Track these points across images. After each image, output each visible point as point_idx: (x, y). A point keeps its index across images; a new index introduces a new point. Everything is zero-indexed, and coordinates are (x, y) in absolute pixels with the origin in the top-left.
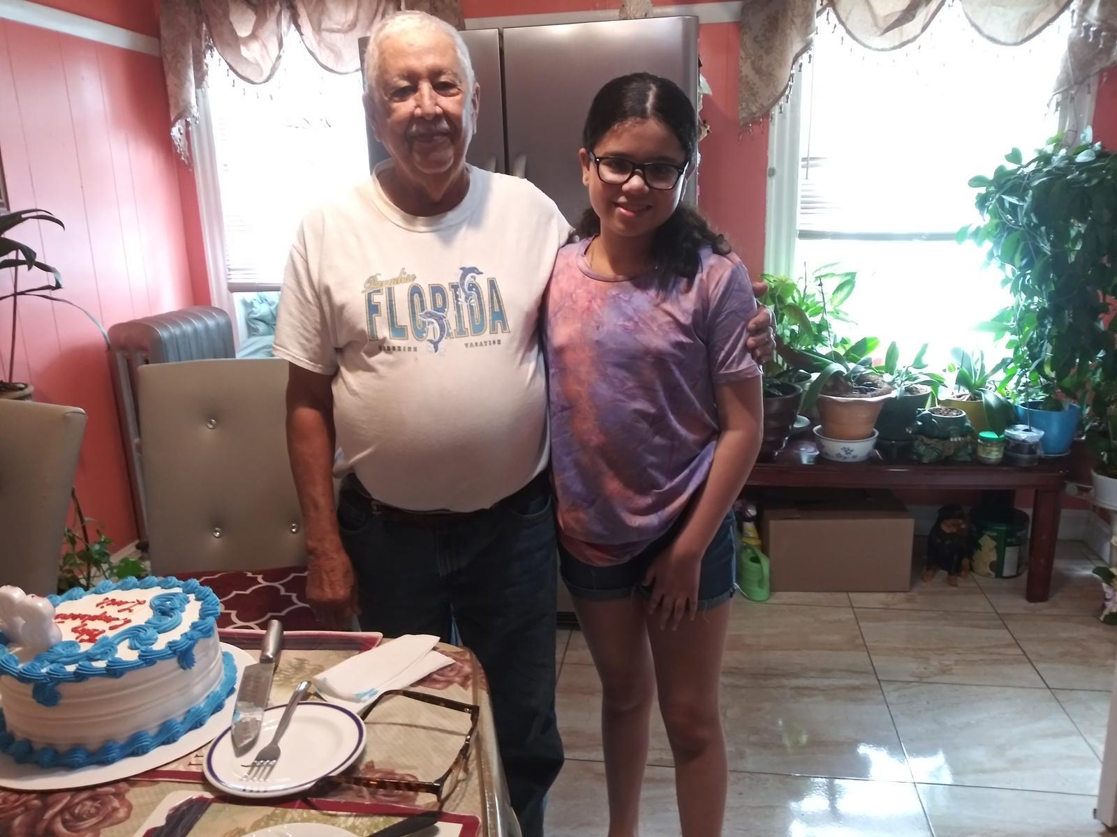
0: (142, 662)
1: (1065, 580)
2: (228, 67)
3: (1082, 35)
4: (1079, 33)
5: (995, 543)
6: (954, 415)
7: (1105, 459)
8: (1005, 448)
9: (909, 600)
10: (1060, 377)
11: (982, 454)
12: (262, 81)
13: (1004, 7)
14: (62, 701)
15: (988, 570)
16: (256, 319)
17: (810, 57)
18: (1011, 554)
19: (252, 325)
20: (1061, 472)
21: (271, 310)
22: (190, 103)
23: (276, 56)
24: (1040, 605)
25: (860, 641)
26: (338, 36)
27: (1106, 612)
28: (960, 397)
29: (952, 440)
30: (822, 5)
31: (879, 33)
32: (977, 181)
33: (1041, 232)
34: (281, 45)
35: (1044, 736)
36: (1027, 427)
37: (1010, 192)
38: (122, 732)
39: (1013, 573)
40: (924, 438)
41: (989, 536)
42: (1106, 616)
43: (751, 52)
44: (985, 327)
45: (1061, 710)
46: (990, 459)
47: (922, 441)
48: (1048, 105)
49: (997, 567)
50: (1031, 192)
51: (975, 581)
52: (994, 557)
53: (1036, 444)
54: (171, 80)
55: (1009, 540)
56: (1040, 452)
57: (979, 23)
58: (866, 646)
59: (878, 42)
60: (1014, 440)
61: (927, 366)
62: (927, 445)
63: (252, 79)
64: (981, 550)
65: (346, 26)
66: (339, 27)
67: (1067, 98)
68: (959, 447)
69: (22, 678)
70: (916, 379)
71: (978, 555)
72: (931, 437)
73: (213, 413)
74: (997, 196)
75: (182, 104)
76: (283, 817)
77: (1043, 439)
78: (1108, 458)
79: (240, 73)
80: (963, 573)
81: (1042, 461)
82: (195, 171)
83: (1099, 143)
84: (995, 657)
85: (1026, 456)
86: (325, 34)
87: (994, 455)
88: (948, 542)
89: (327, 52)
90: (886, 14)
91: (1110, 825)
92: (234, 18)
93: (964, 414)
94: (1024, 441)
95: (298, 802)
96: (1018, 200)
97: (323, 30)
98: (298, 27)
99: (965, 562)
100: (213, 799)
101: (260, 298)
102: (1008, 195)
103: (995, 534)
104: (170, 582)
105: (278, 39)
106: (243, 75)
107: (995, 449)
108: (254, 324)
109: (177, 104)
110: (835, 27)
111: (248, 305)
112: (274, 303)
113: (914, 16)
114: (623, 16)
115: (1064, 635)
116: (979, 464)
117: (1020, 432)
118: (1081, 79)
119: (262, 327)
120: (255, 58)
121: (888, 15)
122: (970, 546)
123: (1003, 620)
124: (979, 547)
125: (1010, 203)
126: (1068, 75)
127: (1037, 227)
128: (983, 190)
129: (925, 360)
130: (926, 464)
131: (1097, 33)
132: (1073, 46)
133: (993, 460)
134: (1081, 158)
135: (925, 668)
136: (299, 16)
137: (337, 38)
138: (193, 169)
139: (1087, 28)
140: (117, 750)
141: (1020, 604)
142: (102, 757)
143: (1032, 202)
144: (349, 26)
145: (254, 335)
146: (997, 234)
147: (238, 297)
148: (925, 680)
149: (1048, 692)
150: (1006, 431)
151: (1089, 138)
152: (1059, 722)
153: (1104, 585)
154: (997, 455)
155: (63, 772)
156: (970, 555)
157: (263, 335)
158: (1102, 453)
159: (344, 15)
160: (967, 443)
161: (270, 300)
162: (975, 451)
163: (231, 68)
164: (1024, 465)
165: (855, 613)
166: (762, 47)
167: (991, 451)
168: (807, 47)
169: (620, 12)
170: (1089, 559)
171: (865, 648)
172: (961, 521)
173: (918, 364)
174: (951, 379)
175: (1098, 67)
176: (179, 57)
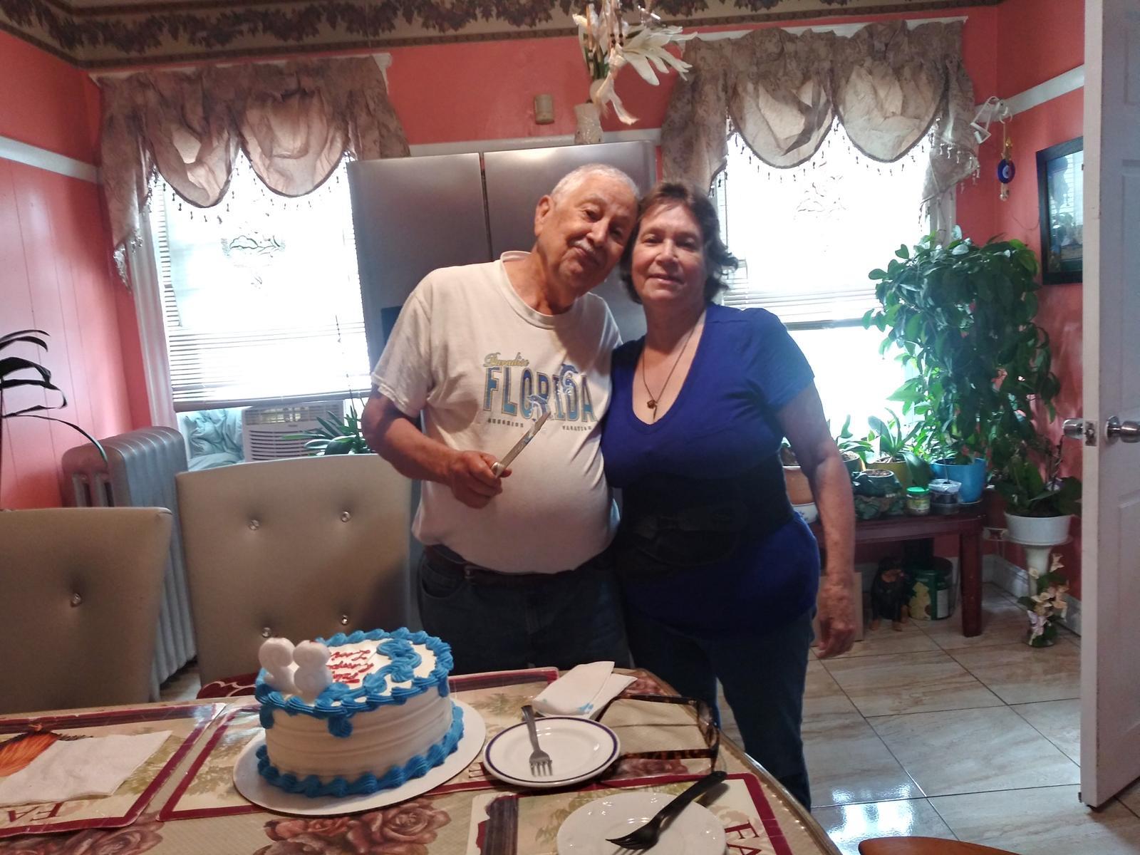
0: (419, 689)
1: (990, 615)
2: (174, 192)
3: (941, 153)
4: (939, 151)
5: (927, 588)
6: (884, 475)
7: (1016, 500)
8: (931, 501)
9: (865, 648)
10: (965, 436)
11: (912, 507)
12: (208, 205)
13: (881, 131)
14: (354, 732)
15: (925, 614)
16: (199, 438)
17: (726, 174)
18: (942, 596)
19: (194, 443)
20: (979, 516)
21: (215, 427)
22: (134, 227)
23: (224, 181)
24: (975, 638)
25: (836, 687)
26: (291, 161)
27: (1033, 637)
28: (882, 460)
29: (887, 496)
30: (730, 130)
31: (782, 153)
32: (875, 274)
33: (937, 312)
34: (229, 171)
35: (1017, 743)
36: (946, 480)
37: (907, 281)
38: (401, 758)
39: (945, 615)
40: (863, 497)
41: (921, 582)
42: (1034, 640)
43: (671, 170)
44: (897, 396)
45: (1022, 720)
46: (920, 510)
47: (861, 499)
48: (921, 209)
49: (932, 610)
50: (926, 280)
51: (915, 625)
52: (928, 602)
53: (956, 494)
54: (113, 206)
55: (939, 584)
56: (960, 501)
57: (861, 144)
58: (842, 690)
59: (780, 160)
60: (938, 492)
61: (852, 435)
62: (866, 503)
63: (199, 203)
64: (916, 596)
65: (295, 152)
66: (289, 153)
67: (935, 203)
68: (894, 502)
69: (318, 714)
70: (847, 446)
71: (913, 601)
72: (869, 496)
73: (256, 515)
74: (896, 285)
75: (126, 228)
76: (590, 797)
77: (961, 490)
78: (1018, 500)
79: (187, 197)
80: (903, 619)
81: (962, 508)
82: (135, 294)
83: (968, 239)
84: (953, 686)
85: (949, 505)
86: (277, 160)
87: (923, 507)
88: (889, 591)
89: (276, 176)
90: (785, 137)
91: (1095, 804)
92: (179, 144)
93: (893, 473)
94: (946, 492)
95: (594, 785)
96: (915, 288)
97: (275, 156)
98: (247, 153)
99: (904, 608)
100: (516, 796)
101: (204, 416)
102: (906, 284)
103: (926, 580)
104: (379, 635)
105: (226, 164)
106: (190, 199)
107: (923, 501)
108: (196, 443)
109: (121, 228)
110: (743, 149)
111: (191, 425)
112: (219, 420)
113: (809, 139)
114: (578, 141)
115: (1005, 660)
116: (912, 517)
117: (941, 485)
118: (944, 188)
119: (206, 446)
120: (200, 183)
121: (787, 139)
122: (906, 593)
123: (949, 654)
124: (913, 594)
125: (908, 290)
126: (934, 186)
127: (933, 308)
128: (880, 281)
129: (850, 430)
130: (866, 520)
131: (954, 152)
132: (934, 161)
133: (922, 512)
134: (956, 251)
135: (901, 703)
136: (247, 142)
137: (289, 164)
138: (132, 291)
139: (945, 148)
140: (402, 774)
141: (959, 640)
142: (390, 781)
143: (929, 288)
144: (299, 152)
145: (197, 454)
146: (897, 318)
147: (181, 416)
148: (904, 712)
149: (1008, 708)
150: (930, 485)
151: (959, 235)
152: (1025, 731)
153: (1029, 612)
154: (925, 507)
155: (359, 798)
156: (907, 602)
157: (208, 454)
158: (1014, 496)
159: (291, 142)
160: (899, 498)
161: (214, 418)
162: (905, 507)
163: (178, 192)
164: (948, 513)
165: (823, 665)
166: (680, 167)
167: (920, 503)
168: (723, 166)
169: (576, 138)
170: (1003, 596)
171: (841, 692)
172: (899, 571)
173: (845, 434)
174: (875, 444)
175: (956, 179)
176: (122, 184)
